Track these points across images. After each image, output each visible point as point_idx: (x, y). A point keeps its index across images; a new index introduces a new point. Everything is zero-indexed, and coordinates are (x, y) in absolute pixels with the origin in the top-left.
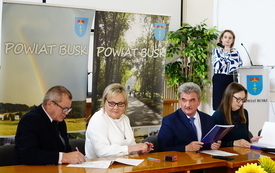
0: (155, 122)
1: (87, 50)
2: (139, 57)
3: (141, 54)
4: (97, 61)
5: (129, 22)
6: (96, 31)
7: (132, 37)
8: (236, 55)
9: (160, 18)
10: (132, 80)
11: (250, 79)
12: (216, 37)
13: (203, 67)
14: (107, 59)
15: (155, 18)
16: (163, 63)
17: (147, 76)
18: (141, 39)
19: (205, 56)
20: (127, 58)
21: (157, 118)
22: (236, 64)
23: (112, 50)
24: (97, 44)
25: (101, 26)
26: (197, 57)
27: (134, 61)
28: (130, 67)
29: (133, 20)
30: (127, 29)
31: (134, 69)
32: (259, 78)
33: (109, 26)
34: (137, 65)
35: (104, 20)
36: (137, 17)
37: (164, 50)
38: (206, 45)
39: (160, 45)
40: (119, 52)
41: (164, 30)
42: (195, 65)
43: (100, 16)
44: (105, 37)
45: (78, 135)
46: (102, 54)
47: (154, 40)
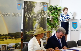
1: (21, 15)
2: (38, 17)
3: (39, 16)
4: (25, 18)
5: (35, 5)
7: (36, 10)
10: (36, 25)
13: (57, 20)
14: (28, 17)
15: (44, 3)
16: (47, 19)
17: (41, 23)
18: (39, 11)
19: (57, 16)
20: (35, 17)
23: (30, 14)
24: (25, 12)
25: (26, 6)
26: (55, 16)
27: (37, 18)
28: (36, 20)
29: (37, 4)
30: (35, 7)
31: (37, 21)
33: (29, 6)
34: (38, 19)
35: (27, 4)
36: (38, 3)
37: (47, 14)
38: (57, 12)
39: (45, 13)
40: (32, 15)
42: (54, 19)
43: (26, 3)
44: (27, 10)
45: (19, 44)
46: (26, 16)
47: (44, 11)
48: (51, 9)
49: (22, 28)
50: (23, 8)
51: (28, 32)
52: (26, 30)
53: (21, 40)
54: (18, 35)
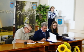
0: (33, 32)
1: (14, 12)
2: (28, 14)
3: (29, 13)
4: (16, 15)
5: (26, 4)
6: (16, 6)
7: (27, 8)
8: (55, 13)
9: (34, 3)
10: (26, 20)
11: (59, 20)
12: (49, 8)
13: (45, 17)
14: (19, 14)
15: (33, 3)
16: (35, 15)
17: (31, 19)
18: (29, 9)
19: (46, 14)
20: (25, 14)
21: (33, 31)
22: (55, 16)
23: (21, 12)
24: (16, 10)
25: (18, 5)
26: (44, 14)
27: (27, 15)
28: (26, 17)
29: (27, 3)
30: (25, 6)
31: (27, 17)
32: (61, 20)
33: (20, 5)
34: (28, 16)
35: (19, 3)
36: (28, 3)
37: (36, 12)
38: (46, 10)
39: (34, 11)
40: (23, 12)
41: (36, 6)
42: (43, 16)
43: (17, 2)
44: (19, 8)
45: (11, 36)
46: (18, 13)
47: (33, 9)
48: (40, 7)
49: (14, 23)
50: (15, 6)
51: (19, 26)
52: (18, 25)
53: (13, 33)
54: (11, 29)
